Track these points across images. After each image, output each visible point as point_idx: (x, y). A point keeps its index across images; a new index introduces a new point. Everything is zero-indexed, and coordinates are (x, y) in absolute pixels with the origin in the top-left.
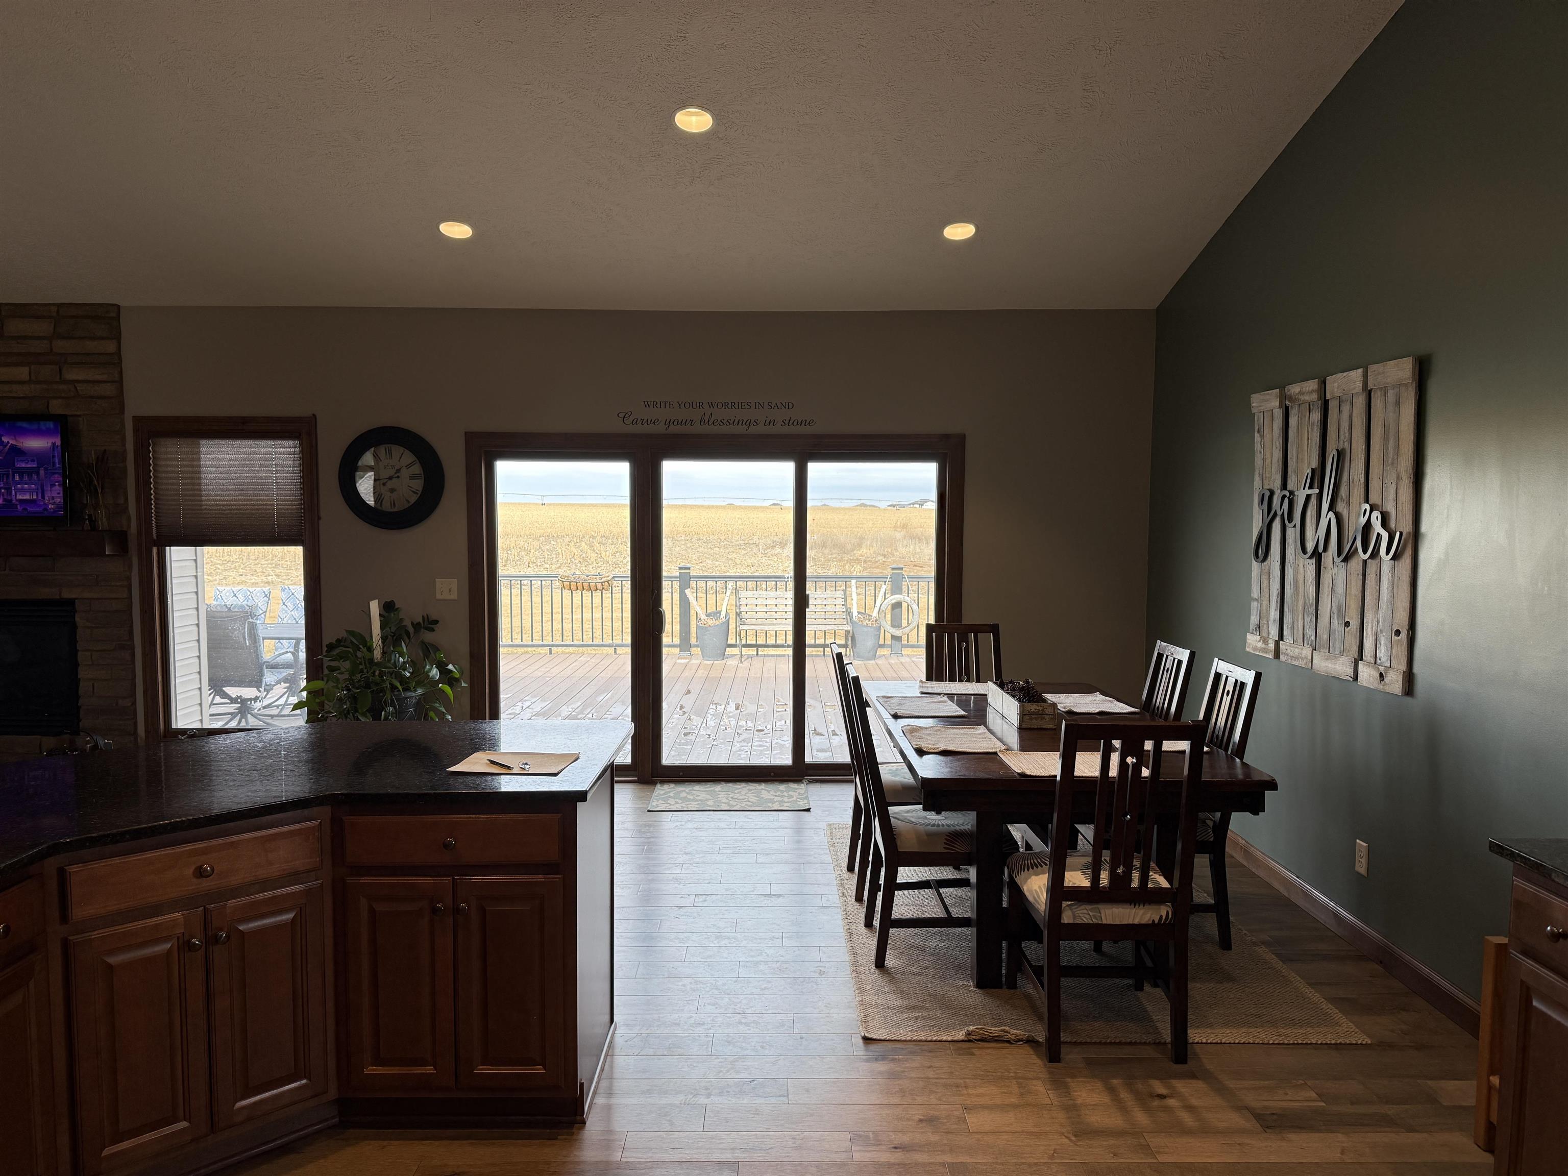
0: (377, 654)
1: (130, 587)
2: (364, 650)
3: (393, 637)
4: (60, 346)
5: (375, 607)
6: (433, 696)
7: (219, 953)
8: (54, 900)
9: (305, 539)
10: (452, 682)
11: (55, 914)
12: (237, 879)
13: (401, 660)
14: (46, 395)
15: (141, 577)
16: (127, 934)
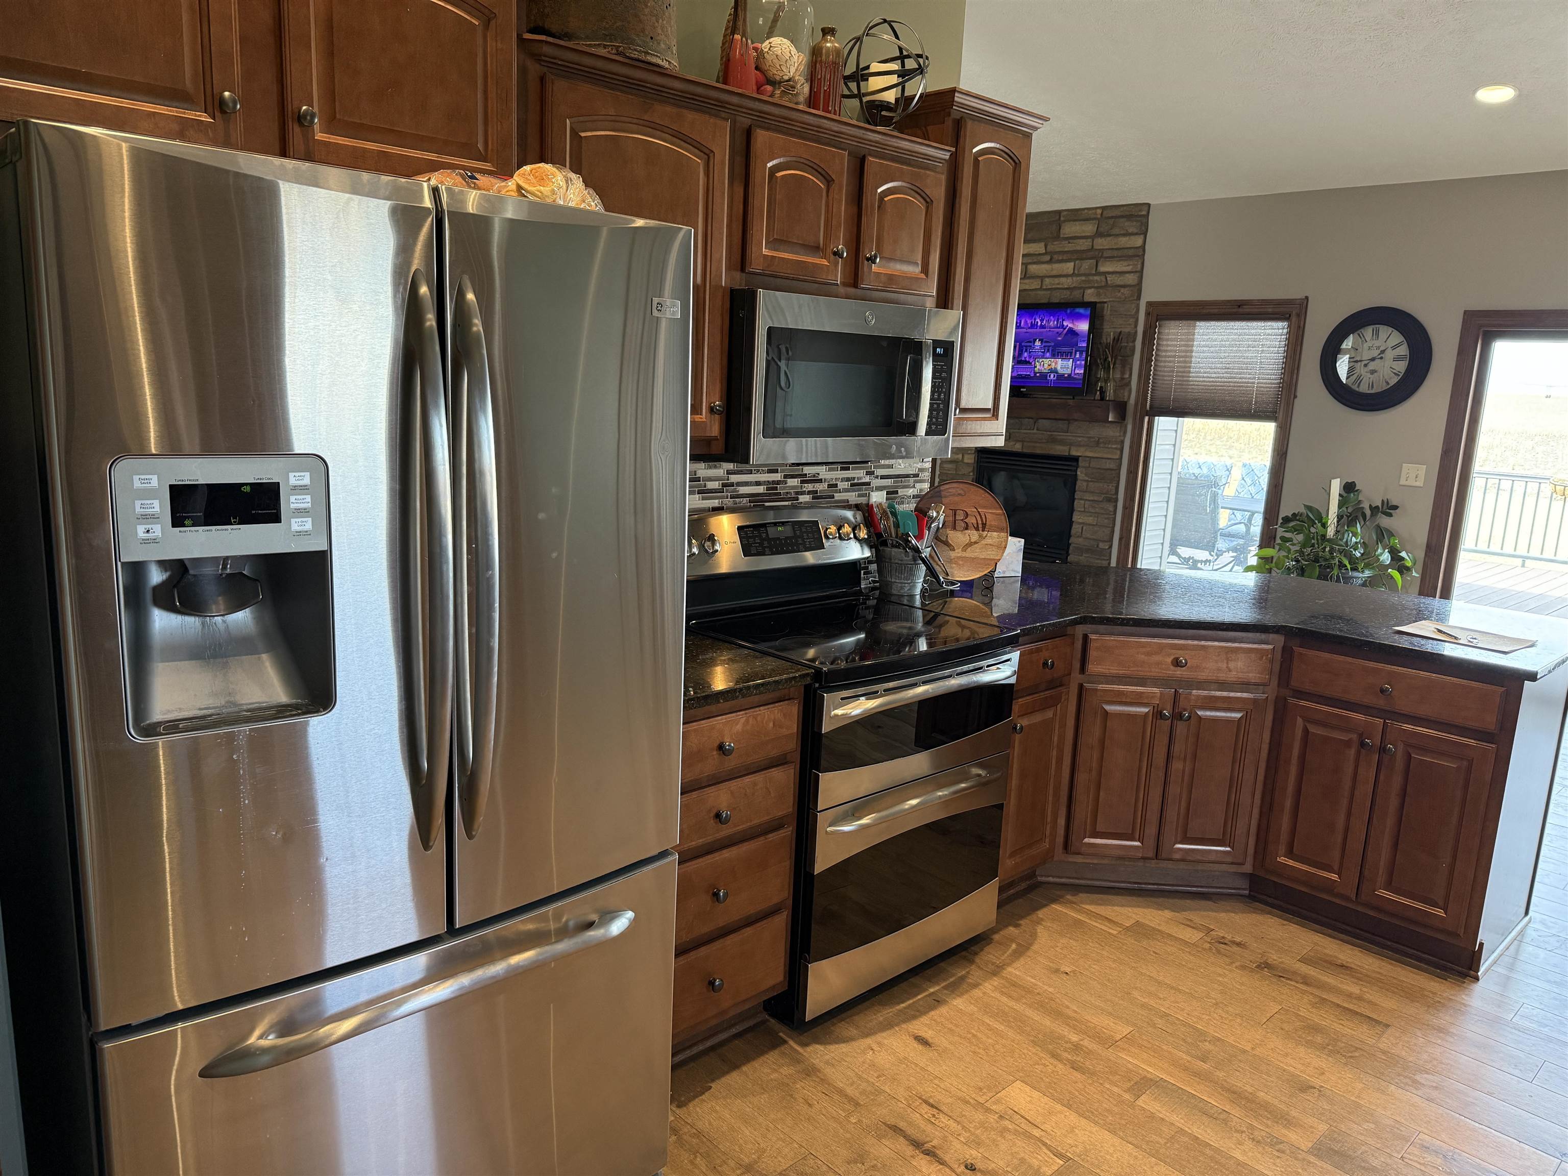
0: (1331, 532)
1: (1122, 449)
2: (1319, 526)
3: (1348, 517)
4: (1100, 243)
5: (1336, 487)
6: (1380, 579)
7: (1181, 727)
8: (1078, 655)
9: (1280, 415)
10: (1403, 569)
11: (1077, 665)
12: (1203, 675)
13: (1354, 539)
14: (1084, 286)
15: (1132, 443)
16: (1121, 693)
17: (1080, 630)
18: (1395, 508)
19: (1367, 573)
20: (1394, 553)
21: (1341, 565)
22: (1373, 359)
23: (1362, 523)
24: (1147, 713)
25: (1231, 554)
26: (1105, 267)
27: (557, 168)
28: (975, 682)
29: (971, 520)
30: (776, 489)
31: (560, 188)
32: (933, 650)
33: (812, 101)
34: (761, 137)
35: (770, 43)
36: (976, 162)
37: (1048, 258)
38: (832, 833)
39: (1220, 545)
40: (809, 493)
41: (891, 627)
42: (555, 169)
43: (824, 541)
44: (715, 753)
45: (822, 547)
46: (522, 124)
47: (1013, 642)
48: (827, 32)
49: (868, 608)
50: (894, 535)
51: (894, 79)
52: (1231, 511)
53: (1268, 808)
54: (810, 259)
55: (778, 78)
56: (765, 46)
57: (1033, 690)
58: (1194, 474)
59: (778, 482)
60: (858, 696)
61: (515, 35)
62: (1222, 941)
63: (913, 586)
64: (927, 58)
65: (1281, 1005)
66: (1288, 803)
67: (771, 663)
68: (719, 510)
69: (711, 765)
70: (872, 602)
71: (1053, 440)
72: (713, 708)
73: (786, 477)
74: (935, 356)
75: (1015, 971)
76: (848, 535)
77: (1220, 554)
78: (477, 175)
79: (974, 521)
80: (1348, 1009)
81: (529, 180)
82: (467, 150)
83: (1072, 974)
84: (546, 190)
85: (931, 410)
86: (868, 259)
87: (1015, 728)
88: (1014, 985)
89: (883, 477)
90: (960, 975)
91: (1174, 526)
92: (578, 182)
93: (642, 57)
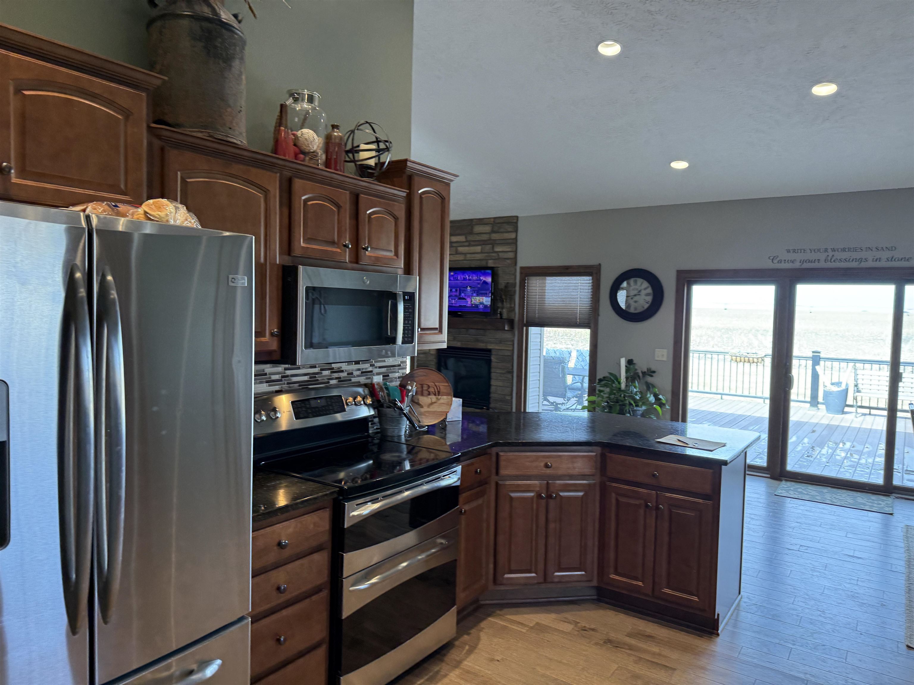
0: (623, 386)
1: (513, 345)
2: (617, 383)
3: (631, 378)
4: (495, 236)
5: (623, 362)
6: (650, 411)
7: (552, 503)
8: (494, 465)
9: (592, 325)
10: (661, 405)
11: (494, 471)
12: (560, 472)
13: (635, 390)
14: (487, 258)
15: (518, 341)
16: (518, 485)
17: (494, 450)
18: (654, 372)
19: (644, 408)
20: (656, 396)
21: (630, 404)
22: (635, 295)
23: (638, 380)
24: (533, 496)
25: (575, 399)
26: (498, 249)
27: (170, 201)
28: (436, 487)
29: (431, 390)
30: (315, 377)
31: (171, 213)
32: (414, 468)
33: (328, 164)
34: (298, 183)
35: (302, 132)
36: (421, 197)
37: (467, 244)
38: (353, 591)
39: (569, 395)
40: (336, 378)
41: (387, 457)
42: (168, 202)
43: (345, 407)
44: (275, 548)
45: (344, 410)
46: (150, 174)
47: (457, 460)
48: (334, 127)
49: (374, 445)
50: (387, 401)
51: (373, 154)
52: (573, 376)
53: (602, 547)
54: (329, 249)
55: (307, 151)
56: (299, 133)
57: (471, 488)
58: (552, 356)
59: (317, 373)
60: (366, 503)
61: (145, 125)
62: (584, 629)
63: (400, 430)
64: (391, 143)
65: (618, 664)
66: (612, 543)
67: (312, 486)
68: (279, 392)
69: (272, 557)
70: (376, 441)
71: (477, 341)
72: (274, 519)
73: (322, 370)
74: (404, 300)
75: (468, 663)
76: (360, 402)
77: (569, 399)
78: (118, 205)
79: (433, 390)
80: (654, 662)
81: (151, 208)
82: (114, 188)
83: (501, 661)
84: (162, 214)
85: (404, 330)
86: (364, 249)
87: (461, 512)
88: (468, 672)
89: (380, 367)
90: (435, 670)
91: (544, 385)
92: (183, 209)
93: (225, 138)
